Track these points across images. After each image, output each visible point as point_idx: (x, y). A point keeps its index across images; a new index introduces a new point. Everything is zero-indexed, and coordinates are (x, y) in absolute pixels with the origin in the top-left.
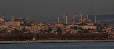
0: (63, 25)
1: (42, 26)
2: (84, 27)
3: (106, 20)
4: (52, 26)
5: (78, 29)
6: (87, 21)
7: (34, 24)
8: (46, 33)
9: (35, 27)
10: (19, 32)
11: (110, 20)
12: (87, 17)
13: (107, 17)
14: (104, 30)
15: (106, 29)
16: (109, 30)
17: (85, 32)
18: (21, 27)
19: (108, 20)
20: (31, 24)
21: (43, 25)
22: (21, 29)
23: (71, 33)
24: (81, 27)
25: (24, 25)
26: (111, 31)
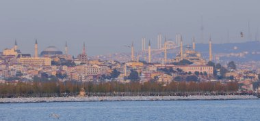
0: (142, 64)
1: (97, 66)
2: (186, 69)
3: (232, 54)
4: (118, 66)
5: (174, 72)
6: (194, 55)
7: (80, 62)
8: (107, 80)
9: (83, 67)
10: (49, 79)
11: (241, 55)
12: (194, 46)
13: (235, 48)
14: (228, 75)
15: (233, 74)
16: (240, 75)
17: (188, 79)
18: (55, 67)
19: (237, 55)
20: (75, 62)
21: (99, 63)
22: (54, 74)
23: (160, 80)
24: (181, 68)
25: (59, 65)
26: (244, 77)
